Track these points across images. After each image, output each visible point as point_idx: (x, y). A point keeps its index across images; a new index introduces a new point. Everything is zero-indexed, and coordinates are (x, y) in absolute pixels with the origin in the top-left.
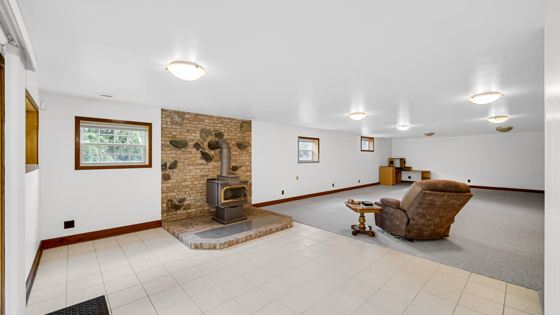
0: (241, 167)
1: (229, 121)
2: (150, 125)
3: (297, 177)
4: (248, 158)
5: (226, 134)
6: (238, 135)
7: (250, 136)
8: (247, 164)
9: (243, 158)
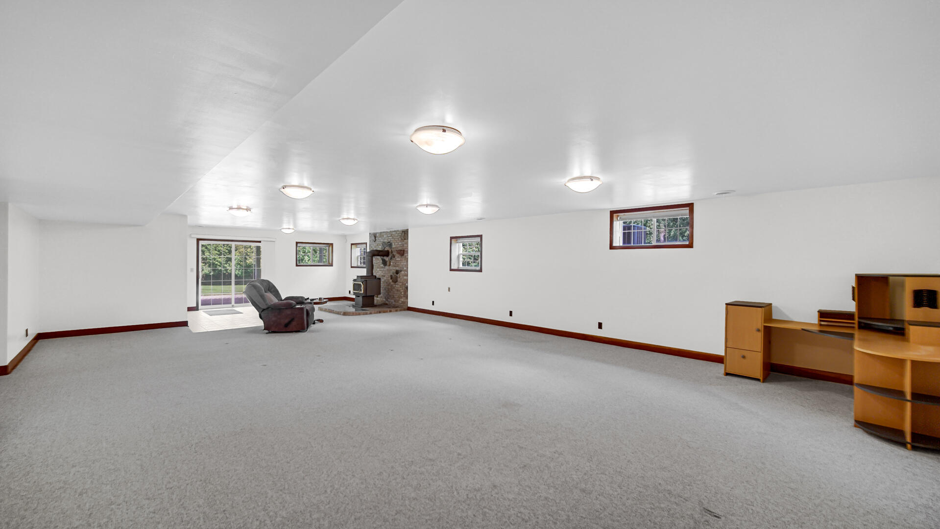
0: (401, 271)
1: (395, 233)
2: (366, 243)
3: (449, 289)
4: (405, 264)
5: (393, 244)
6: (400, 243)
7: (407, 243)
8: (405, 269)
9: (402, 264)
